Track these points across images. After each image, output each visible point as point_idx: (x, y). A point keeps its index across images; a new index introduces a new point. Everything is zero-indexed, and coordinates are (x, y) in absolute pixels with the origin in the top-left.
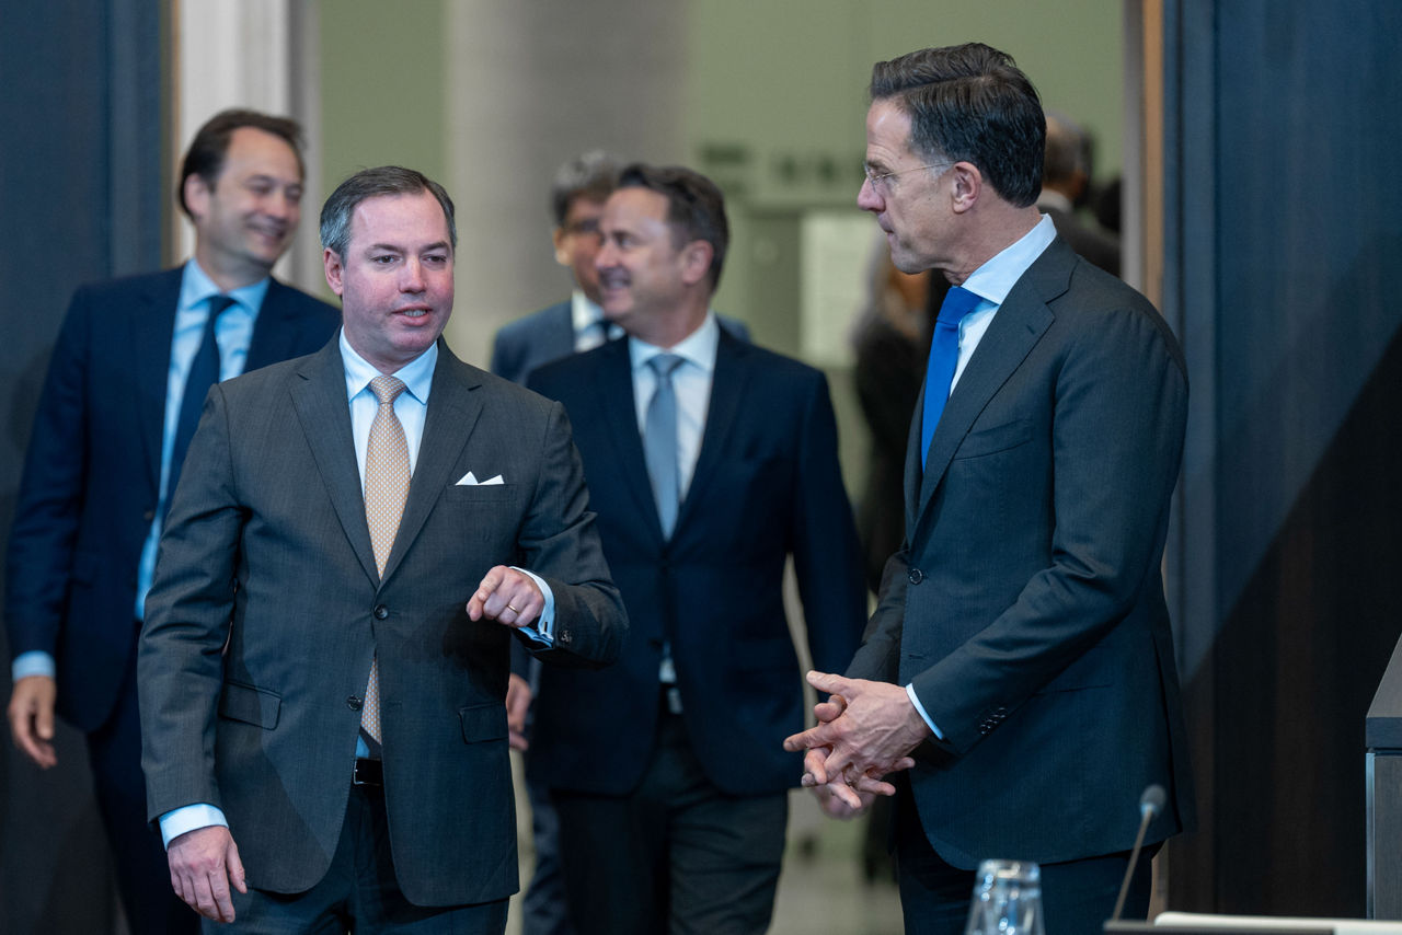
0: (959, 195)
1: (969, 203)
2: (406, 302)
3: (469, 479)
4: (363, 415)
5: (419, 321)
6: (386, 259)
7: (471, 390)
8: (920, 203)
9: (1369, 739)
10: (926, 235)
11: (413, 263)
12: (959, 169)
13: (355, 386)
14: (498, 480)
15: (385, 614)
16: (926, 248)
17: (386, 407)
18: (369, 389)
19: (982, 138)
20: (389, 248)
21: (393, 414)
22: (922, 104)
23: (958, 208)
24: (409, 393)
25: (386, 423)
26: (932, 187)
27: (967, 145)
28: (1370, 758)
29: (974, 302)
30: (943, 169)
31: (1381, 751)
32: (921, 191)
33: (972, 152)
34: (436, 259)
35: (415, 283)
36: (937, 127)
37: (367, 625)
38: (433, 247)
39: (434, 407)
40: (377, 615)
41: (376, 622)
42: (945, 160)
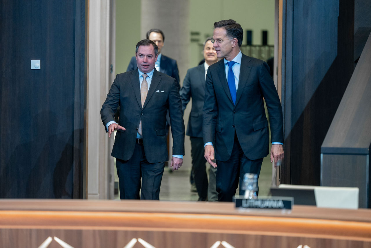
0: (233, 44)
2: (144, 64)
3: (158, 91)
4: (141, 80)
5: (146, 67)
6: (141, 56)
7: (160, 76)
9: (322, 151)
11: (145, 57)
13: (140, 76)
14: (163, 91)
15: (143, 114)
17: (145, 79)
18: (142, 76)
20: (141, 54)
21: (146, 80)
24: (149, 77)
25: (144, 82)
28: (322, 155)
31: (324, 154)
34: (149, 57)
35: (145, 61)
37: (140, 116)
38: (149, 55)
39: (153, 79)
40: (141, 114)
41: (141, 116)
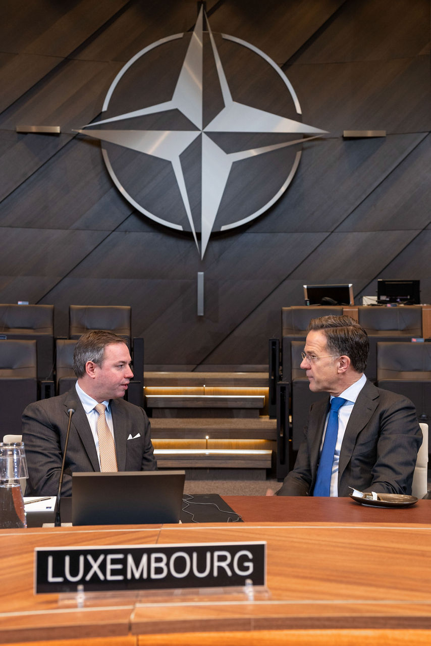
1: (344, 370)
8: (327, 369)
10: (326, 380)
12: (342, 358)
16: (326, 384)
19: (352, 348)
22: (332, 334)
23: (339, 371)
26: (332, 363)
27: (347, 349)
29: (344, 402)
30: (337, 357)
32: (327, 364)
33: (348, 352)
36: (336, 342)
42: (338, 354)
